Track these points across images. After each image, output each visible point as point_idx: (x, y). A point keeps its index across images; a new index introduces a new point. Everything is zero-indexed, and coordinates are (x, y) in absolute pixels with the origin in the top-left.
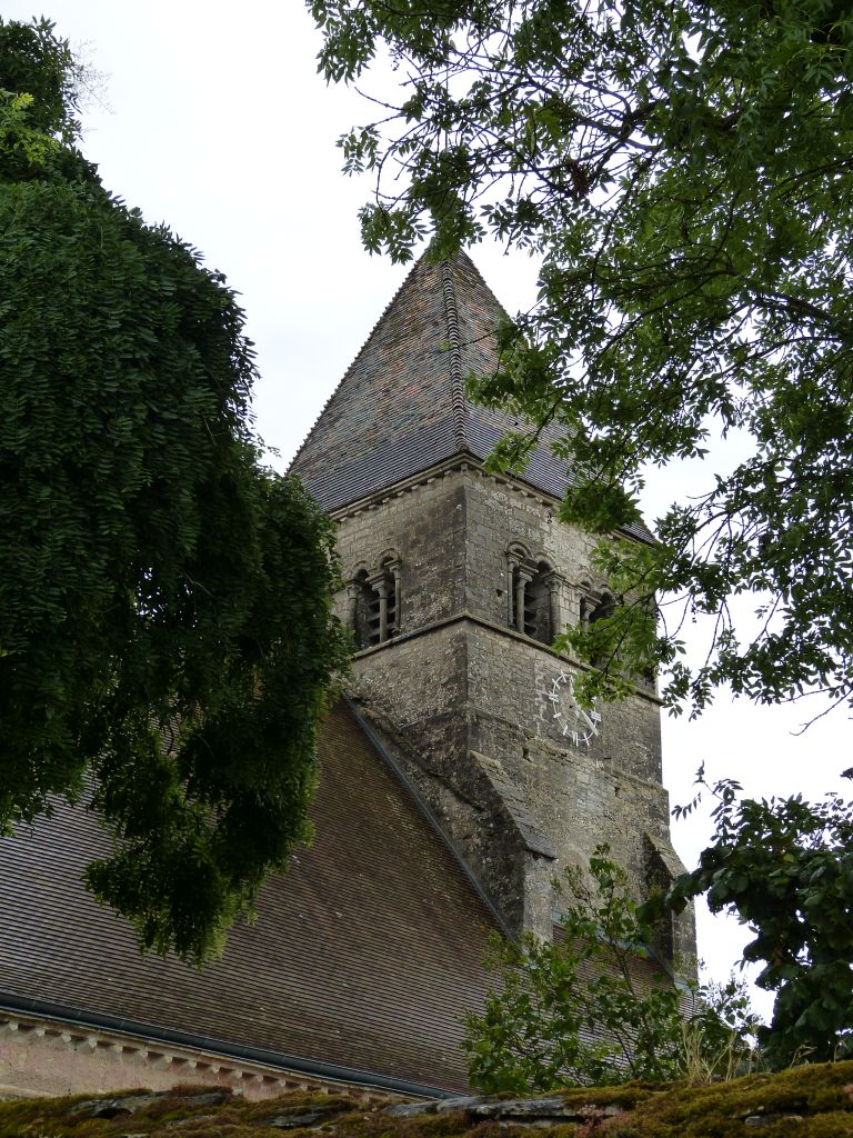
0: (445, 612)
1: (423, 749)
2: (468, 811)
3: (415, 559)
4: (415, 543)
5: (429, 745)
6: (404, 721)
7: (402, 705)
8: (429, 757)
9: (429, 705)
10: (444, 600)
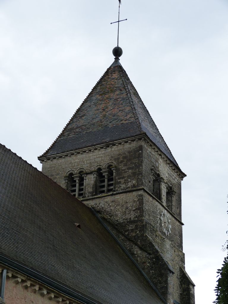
0: (134, 186)
1: (126, 231)
2: (145, 254)
3: (122, 167)
4: (122, 162)
5: (128, 230)
6: (117, 221)
7: (116, 215)
8: (128, 234)
9: (128, 216)
10: (134, 182)
